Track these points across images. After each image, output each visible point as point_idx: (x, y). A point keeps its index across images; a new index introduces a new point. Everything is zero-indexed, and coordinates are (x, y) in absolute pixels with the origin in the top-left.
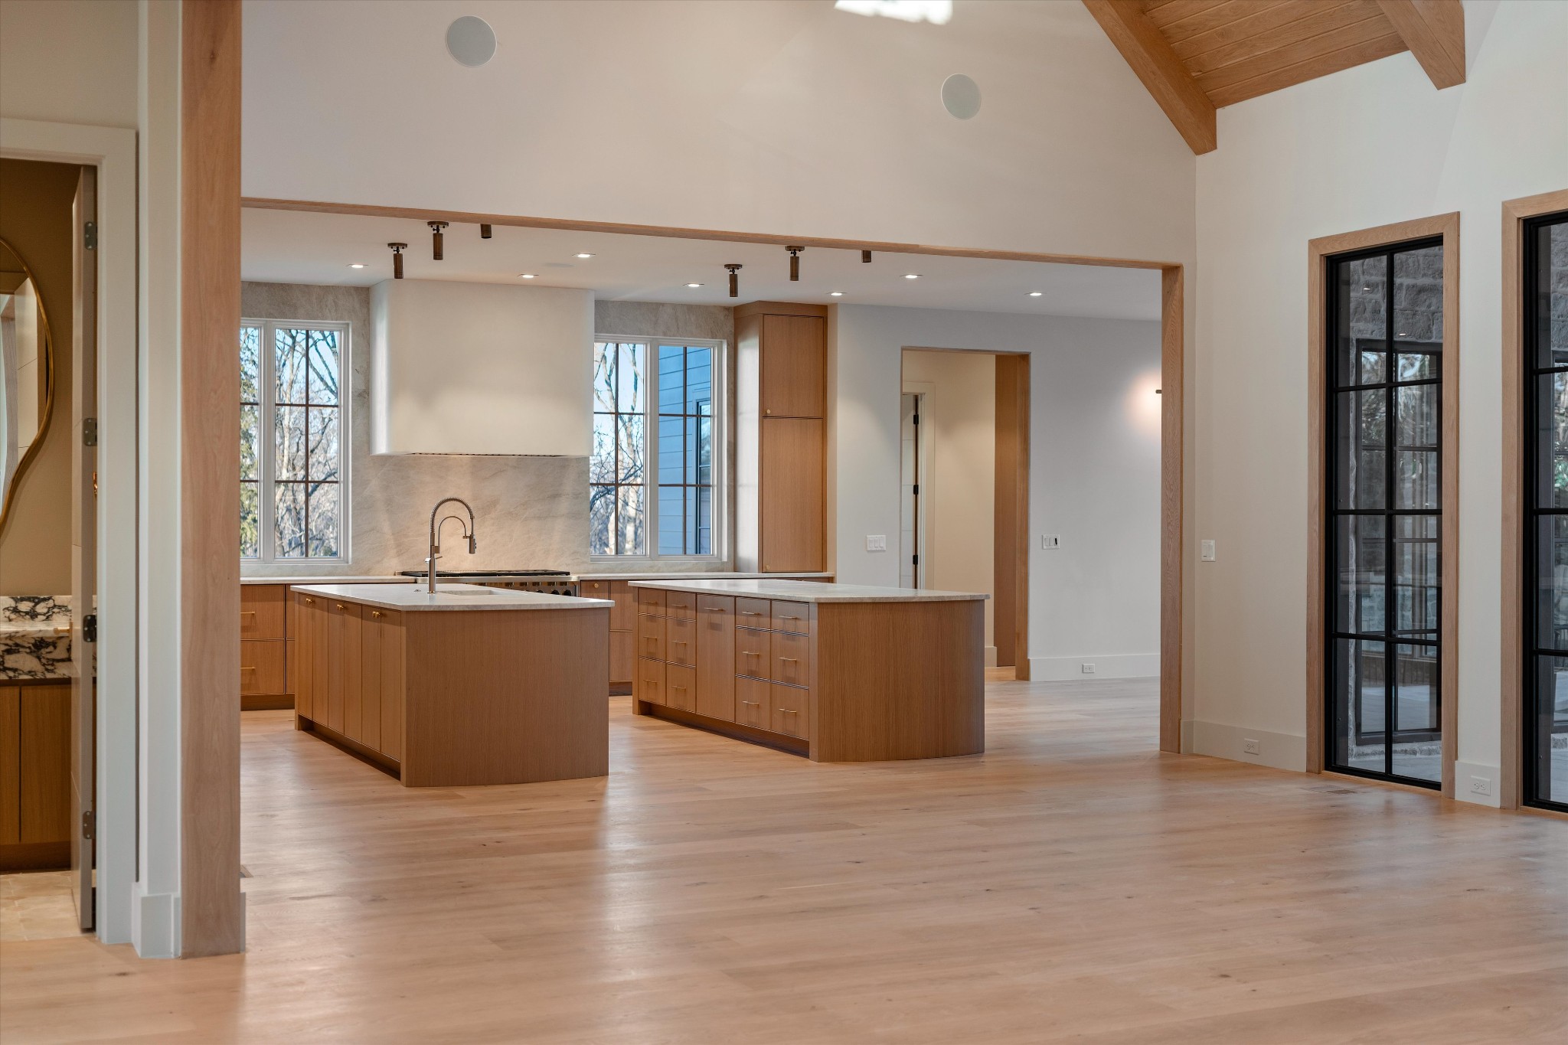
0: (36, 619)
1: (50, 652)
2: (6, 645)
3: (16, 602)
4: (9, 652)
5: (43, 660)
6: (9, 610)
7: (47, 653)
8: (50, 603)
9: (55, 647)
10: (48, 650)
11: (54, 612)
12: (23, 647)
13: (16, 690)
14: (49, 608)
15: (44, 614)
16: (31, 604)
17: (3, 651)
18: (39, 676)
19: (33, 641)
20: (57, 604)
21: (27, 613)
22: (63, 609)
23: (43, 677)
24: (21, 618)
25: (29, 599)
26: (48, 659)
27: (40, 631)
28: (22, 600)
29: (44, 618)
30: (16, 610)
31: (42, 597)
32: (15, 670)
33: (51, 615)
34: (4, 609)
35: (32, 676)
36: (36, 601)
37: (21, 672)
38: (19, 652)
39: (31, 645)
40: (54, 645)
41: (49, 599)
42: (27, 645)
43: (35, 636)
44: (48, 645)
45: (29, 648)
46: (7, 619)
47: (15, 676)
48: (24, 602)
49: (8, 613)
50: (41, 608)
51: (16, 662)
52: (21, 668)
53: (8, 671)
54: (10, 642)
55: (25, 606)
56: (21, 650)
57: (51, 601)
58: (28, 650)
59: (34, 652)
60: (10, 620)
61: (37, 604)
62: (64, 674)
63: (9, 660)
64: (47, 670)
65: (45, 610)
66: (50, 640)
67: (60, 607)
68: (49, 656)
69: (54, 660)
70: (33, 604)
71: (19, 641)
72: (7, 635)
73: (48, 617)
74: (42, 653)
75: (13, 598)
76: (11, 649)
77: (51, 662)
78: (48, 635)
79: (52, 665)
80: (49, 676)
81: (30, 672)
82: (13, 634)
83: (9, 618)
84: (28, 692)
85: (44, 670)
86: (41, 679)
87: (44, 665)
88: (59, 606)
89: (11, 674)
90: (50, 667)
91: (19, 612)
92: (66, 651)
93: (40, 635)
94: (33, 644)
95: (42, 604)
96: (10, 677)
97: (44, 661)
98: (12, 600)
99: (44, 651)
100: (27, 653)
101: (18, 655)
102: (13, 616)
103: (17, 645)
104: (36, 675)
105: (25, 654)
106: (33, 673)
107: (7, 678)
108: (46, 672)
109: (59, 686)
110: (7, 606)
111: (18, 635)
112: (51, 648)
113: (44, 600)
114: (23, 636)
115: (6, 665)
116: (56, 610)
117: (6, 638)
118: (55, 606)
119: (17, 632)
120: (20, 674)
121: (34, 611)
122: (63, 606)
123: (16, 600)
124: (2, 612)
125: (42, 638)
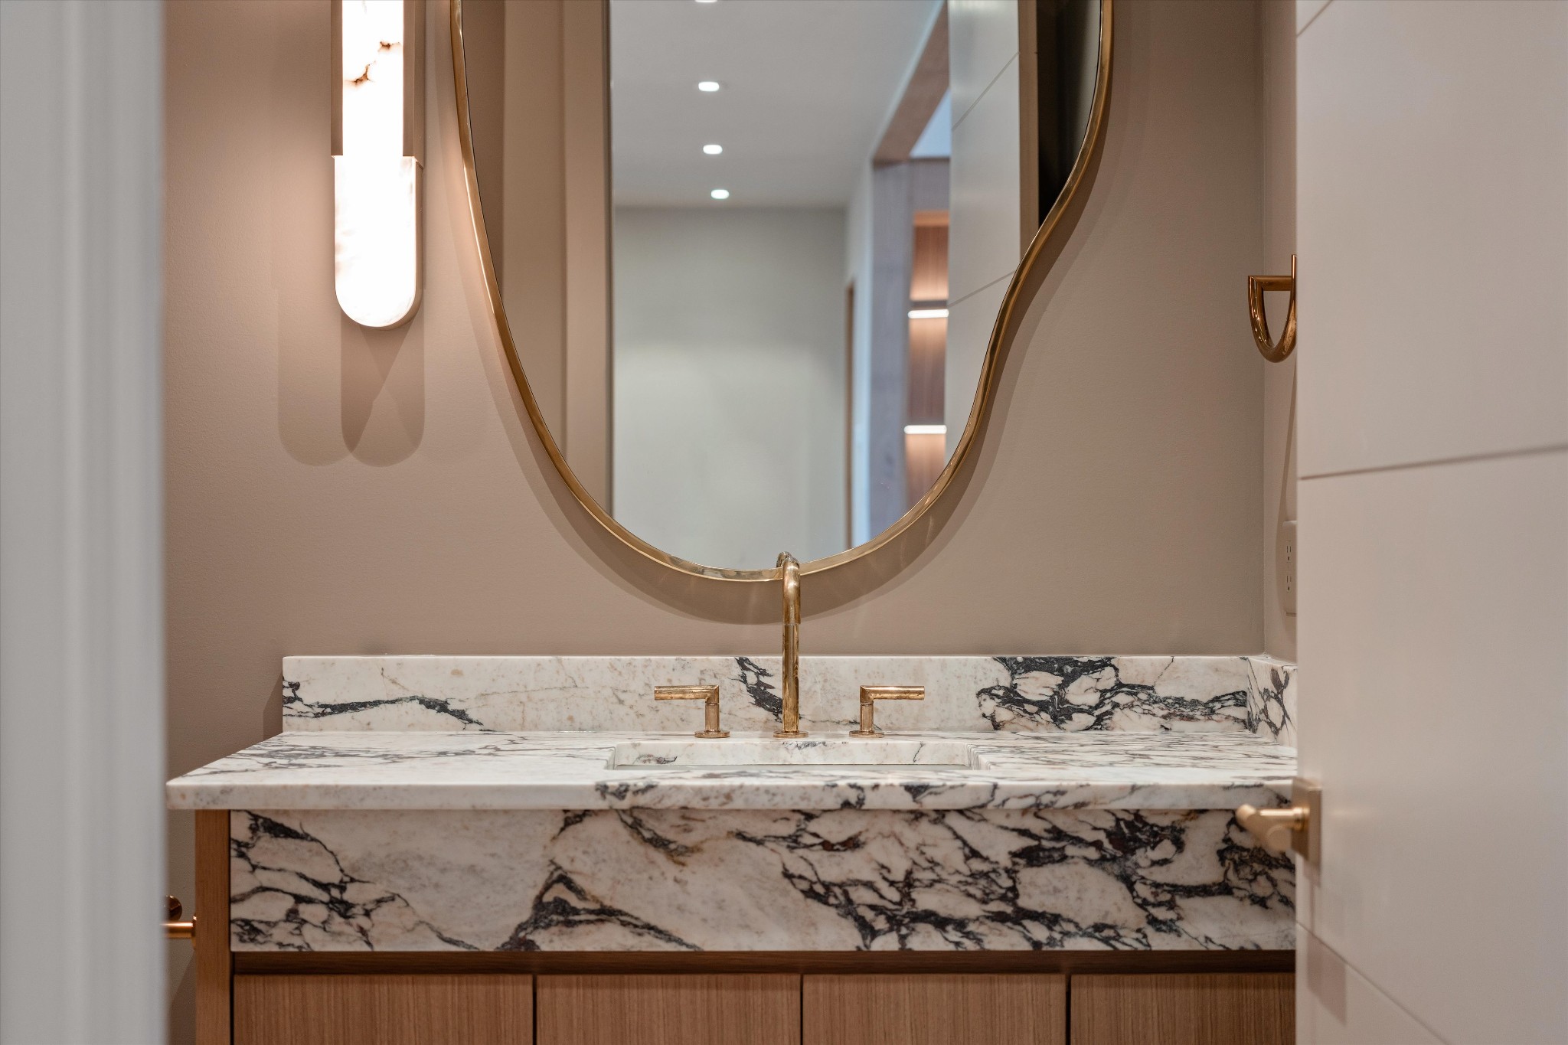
0: (1068, 725)
1: (1164, 862)
2: (1024, 833)
3: (1013, 674)
4: (1032, 856)
5: (1138, 887)
6: (993, 696)
7: (1154, 863)
8: (1107, 679)
9: (1179, 846)
10: (1156, 854)
11: (1116, 705)
12: (1078, 841)
13: (1056, 987)
14: (1103, 692)
15: (1090, 711)
16: (1055, 680)
17: (1014, 855)
18: (1129, 942)
19: (1109, 823)
20: (1124, 682)
21: (1042, 706)
22: (1143, 696)
23: (1140, 947)
24: (1024, 721)
25: (1046, 665)
26: (1156, 885)
27: (1134, 788)
28: (1029, 666)
29: (1090, 720)
30: (1011, 698)
31: (1085, 659)
32: (1051, 920)
33: (1109, 713)
34: (979, 694)
35: (1106, 941)
36: (1069, 670)
37: (1071, 928)
38: (1064, 858)
39: (1101, 836)
40: (1177, 838)
41: (1104, 664)
42: (1090, 836)
43: (1116, 806)
44: (1156, 836)
45: (1098, 845)
46: (988, 723)
47: (1051, 941)
48: (1035, 674)
49: (990, 706)
50: (1082, 692)
51: (1056, 890)
52: (1071, 916)
53: (1027, 923)
54: (1036, 826)
55: (1037, 686)
56: (1071, 850)
57: (1108, 671)
58: (1093, 853)
59: (1114, 859)
60: (997, 726)
61: (1069, 679)
62: (1208, 939)
63: (1032, 884)
64: (1153, 921)
65: (1093, 699)
66: (1165, 822)
67: (1133, 689)
68: (1160, 875)
69: (1175, 889)
70: (1059, 680)
71: (1062, 822)
72: (1031, 801)
73: (1099, 719)
74: (1137, 865)
75: (1003, 660)
76: (1039, 848)
77: (1166, 897)
78: (1160, 803)
79: (1171, 905)
80: (1161, 942)
81: (1099, 927)
82: (1046, 799)
83: (992, 718)
84: (1093, 994)
85: (1143, 924)
86: (1135, 953)
87: (1144, 904)
88: (1133, 687)
89: (1040, 932)
90: (1161, 914)
91: (1021, 702)
92: (1215, 858)
93: (1133, 803)
94: (1109, 834)
95: (1085, 681)
96: (1037, 945)
97: (1143, 891)
98: (1000, 666)
99: (1143, 856)
100: (1090, 862)
101: (1059, 870)
102: (1004, 715)
103: (1058, 834)
104: (1118, 937)
105: (1083, 867)
106: (1110, 933)
107: (1026, 946)
108: (1149, 930)
109: (1192, 977)
110: (987, 686)
111: (1062, 801)
112: (1166, 849)
113: (1092, 667)
114: (1079, 806)
115: (1022, 902)
116: (1122, 698)
117: (1025, 811)
118: (1120, 685)
119: (1059, 792)
120: (1066, 934)
121: (1063, 701)
122: (1143, 687)
123: (1015, 668)
124: (975, 701)
125: (1137, 814)
